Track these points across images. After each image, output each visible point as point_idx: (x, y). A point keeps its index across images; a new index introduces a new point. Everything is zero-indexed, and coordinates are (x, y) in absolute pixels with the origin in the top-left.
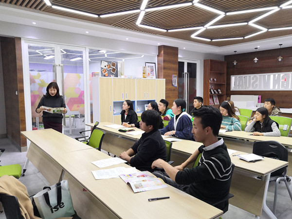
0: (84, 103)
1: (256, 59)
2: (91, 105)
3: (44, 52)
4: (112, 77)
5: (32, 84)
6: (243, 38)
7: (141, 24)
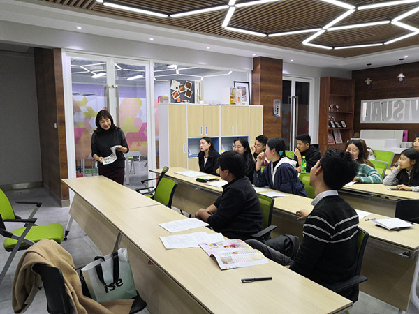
0: (147, 140)
1: (401, 76)
2: (157, 143)
3: (92, 68)
4: (187, 103)
5: (77, 113)
6: (381, 44)
7: (228, 26)
